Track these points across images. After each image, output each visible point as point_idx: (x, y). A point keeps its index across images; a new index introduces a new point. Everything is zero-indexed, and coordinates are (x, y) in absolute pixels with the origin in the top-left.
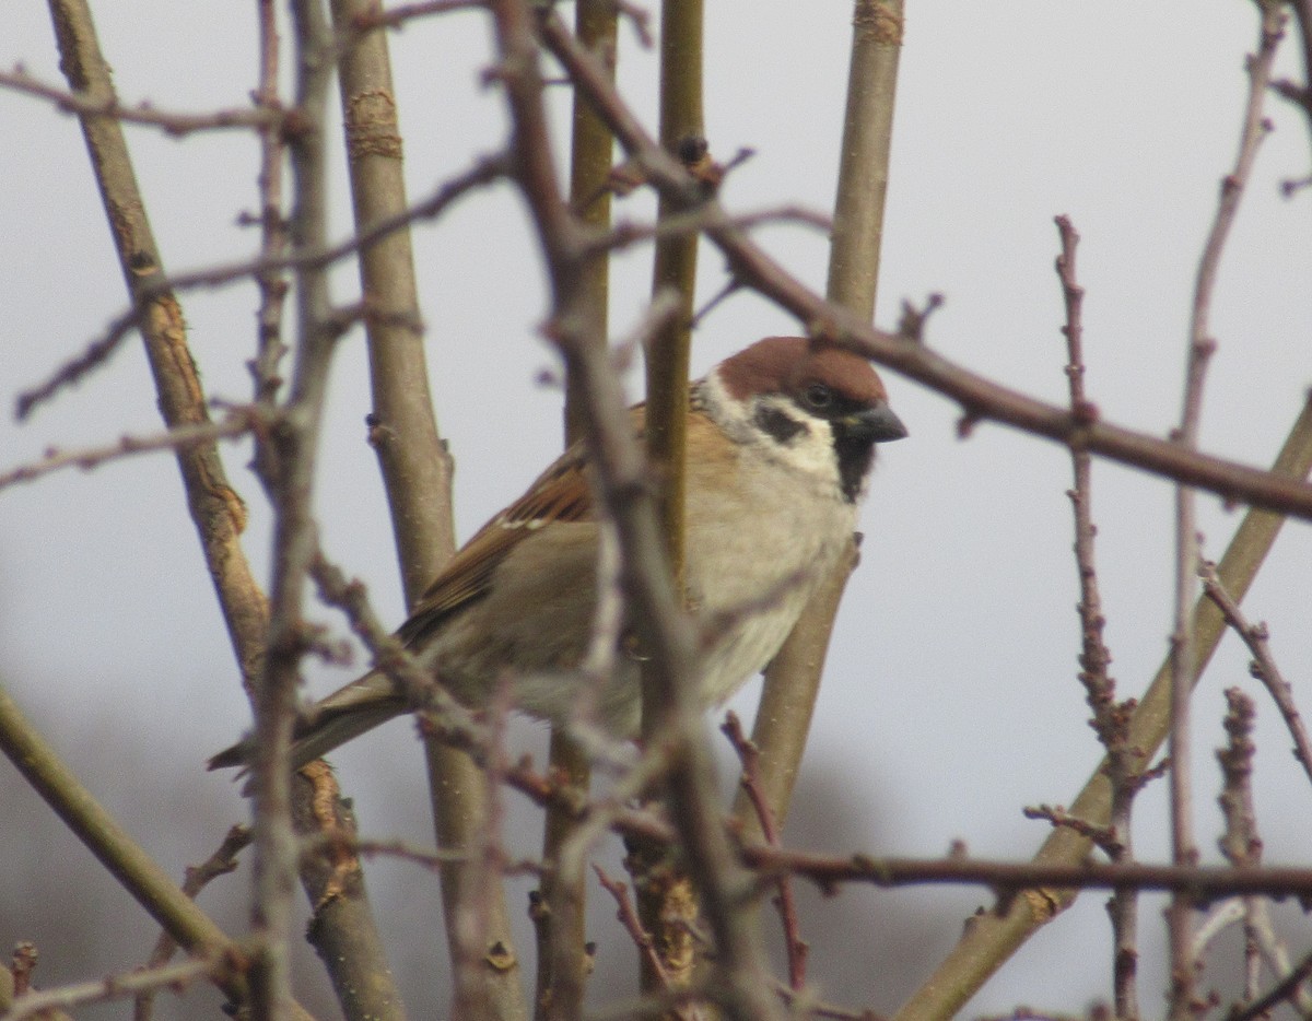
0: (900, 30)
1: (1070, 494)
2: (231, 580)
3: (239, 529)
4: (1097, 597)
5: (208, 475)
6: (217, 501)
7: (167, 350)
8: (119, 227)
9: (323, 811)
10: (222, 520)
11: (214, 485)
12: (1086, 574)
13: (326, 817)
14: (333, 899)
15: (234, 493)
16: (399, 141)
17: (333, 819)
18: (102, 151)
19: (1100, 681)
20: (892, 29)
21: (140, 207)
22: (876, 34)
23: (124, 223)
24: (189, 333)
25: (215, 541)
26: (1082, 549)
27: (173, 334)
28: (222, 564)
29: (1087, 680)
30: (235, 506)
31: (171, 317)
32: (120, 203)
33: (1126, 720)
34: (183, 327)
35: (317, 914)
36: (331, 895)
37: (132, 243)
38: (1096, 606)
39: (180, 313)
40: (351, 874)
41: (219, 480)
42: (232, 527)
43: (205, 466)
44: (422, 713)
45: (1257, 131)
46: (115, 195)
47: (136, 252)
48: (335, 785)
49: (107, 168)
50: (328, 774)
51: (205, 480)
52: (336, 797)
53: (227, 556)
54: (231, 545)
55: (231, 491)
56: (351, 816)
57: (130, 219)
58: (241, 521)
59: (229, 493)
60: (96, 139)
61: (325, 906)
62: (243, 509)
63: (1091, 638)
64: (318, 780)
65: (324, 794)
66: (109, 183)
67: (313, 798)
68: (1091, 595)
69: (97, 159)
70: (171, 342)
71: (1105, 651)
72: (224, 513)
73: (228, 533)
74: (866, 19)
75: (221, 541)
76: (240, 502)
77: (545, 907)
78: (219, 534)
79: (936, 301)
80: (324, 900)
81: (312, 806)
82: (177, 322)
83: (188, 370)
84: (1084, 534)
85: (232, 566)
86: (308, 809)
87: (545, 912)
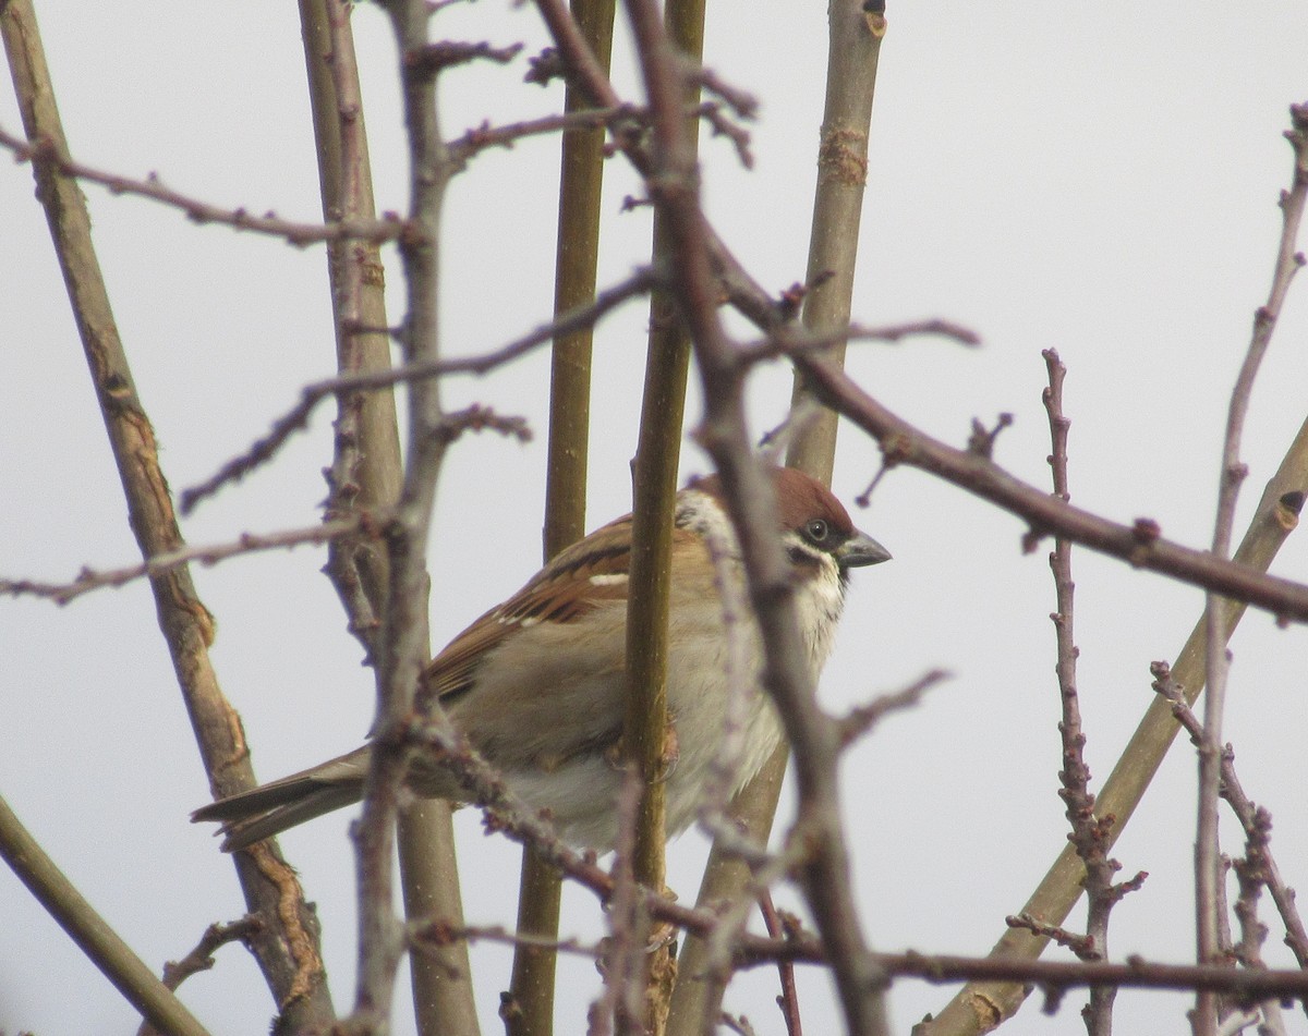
0: (864, 171)
1: (1053, 617)
2: (199, 691)
3: (208, 642)
4: (1078, 716)
5: (180, 590)
6: (188, 614)
7: (140, 468)
8: (93, 348)
9: (288, 914)
10: (192, 634)
11: (185, 600)
12: (1068, 695)
13: (291, 920)
14: (298, 999)
15: (204, 608)
16: (381, 270)
17: (298, 922)
18: (78, 276)
19: (1080, 798)
20: (856, 169)
21: (114, 330)
22: (841, 174)
23: (98, 346)
24: (160, 454)
25: (185, 654)
26: (1064, 671)
27: (146, 453)
28: (191, 675)
29: (1067, 796)
30: (205, 619)
31: (143, 437)
32: (95, 326)
33: (1104, 834)
34: (154, 446)
35: (282, 1011)
36: (296, 994)
37: (106, 364)
38: (1078, 725)
39: (152, 433)
40: (316, 975)
41: (189, 595)
42: (201, 640)
43: (177, 583)
44: (489, 809)
45: (1291, 264)
46: (90, 319)
47: (111, 374)
48: (299, 890)
49: (82, 292)
50: (293, 879)
51: (176, 594)
52: (300, 901)
53: (197, 667)
54: (200, 658)
55: (200, 604)
56: (316, 919)
57: (104, 342)
58: (210, 635)
59: (200, 608)
60: (71, 265)
61: (290, 1005)
62: (212, 623)
63: (1072, 756)
64: (283, 885)
65: (289, 898)
66: (84, 307)
67: (279, 901)
68: (1073, 715)
69: (72, 283)
70: (144, 462)
71: (1086, 769)
72: (194, 627)
73: (197, 647)
74: (830, 160)
75: (191, 654)
76: (210, 616)
77: (516, 1007)
78: (190, 646)
79: (1006, 420)
80: (290, 999)
81: (277, 909)
82: (149, 442)
83: (160, 489)
84: (1067, 655)
85: (201, 677)
86: (273, 912)
87: (516, 1012)
